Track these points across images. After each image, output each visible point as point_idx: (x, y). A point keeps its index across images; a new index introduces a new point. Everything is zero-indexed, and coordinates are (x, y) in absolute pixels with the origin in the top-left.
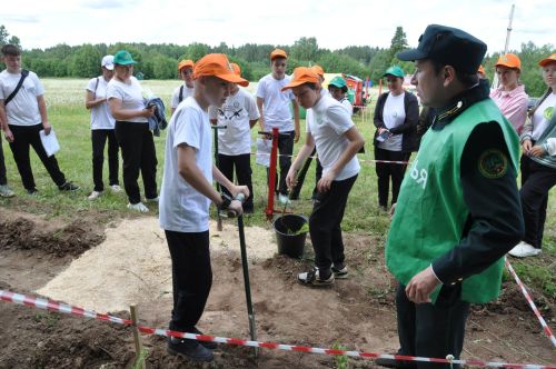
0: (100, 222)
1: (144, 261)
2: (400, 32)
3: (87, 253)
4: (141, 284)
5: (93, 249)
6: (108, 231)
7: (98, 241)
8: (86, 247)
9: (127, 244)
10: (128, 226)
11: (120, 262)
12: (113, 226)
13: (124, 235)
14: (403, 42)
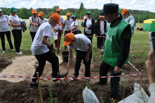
0: (10, 58)
1: (26, 67)
2: (82, 4)
3: (7, 67)
4: (27, 74)
5: (9, 66)
6: (13, 60)
7: (10, 63)
8: (7, 65)
9: (19, 63)
10: (18, 59)
11: (19, 68)
12: (14, 59)
13: (18, 61)
14: (83, 7)
